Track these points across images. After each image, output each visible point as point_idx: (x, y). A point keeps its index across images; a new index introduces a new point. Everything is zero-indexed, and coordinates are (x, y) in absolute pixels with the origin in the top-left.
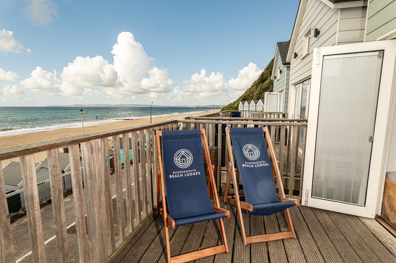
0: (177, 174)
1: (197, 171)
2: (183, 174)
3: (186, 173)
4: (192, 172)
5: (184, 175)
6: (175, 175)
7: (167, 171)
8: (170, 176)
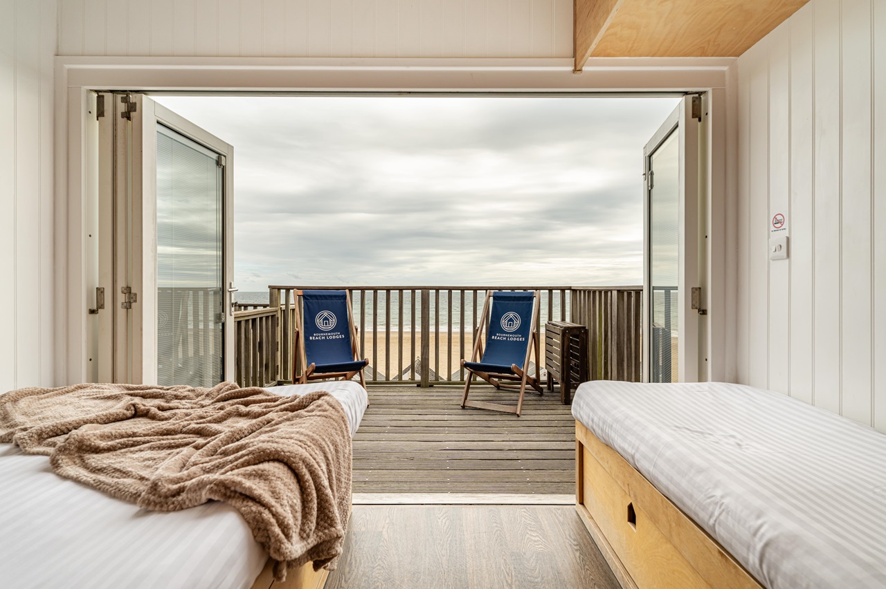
0: (318, 337)
1: (341, 334)
2: (326, 336)
3: (329, 336)
4: (336, 335)
5: (326, 338)
6: (316, 337)
7: (308, 332)
8: (311, 338)
